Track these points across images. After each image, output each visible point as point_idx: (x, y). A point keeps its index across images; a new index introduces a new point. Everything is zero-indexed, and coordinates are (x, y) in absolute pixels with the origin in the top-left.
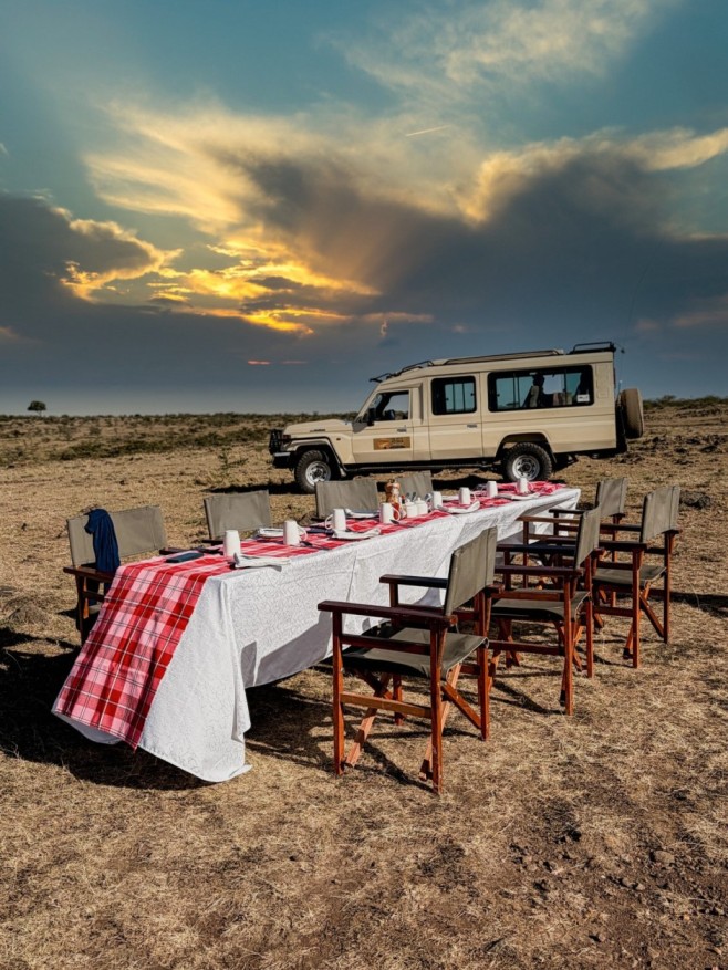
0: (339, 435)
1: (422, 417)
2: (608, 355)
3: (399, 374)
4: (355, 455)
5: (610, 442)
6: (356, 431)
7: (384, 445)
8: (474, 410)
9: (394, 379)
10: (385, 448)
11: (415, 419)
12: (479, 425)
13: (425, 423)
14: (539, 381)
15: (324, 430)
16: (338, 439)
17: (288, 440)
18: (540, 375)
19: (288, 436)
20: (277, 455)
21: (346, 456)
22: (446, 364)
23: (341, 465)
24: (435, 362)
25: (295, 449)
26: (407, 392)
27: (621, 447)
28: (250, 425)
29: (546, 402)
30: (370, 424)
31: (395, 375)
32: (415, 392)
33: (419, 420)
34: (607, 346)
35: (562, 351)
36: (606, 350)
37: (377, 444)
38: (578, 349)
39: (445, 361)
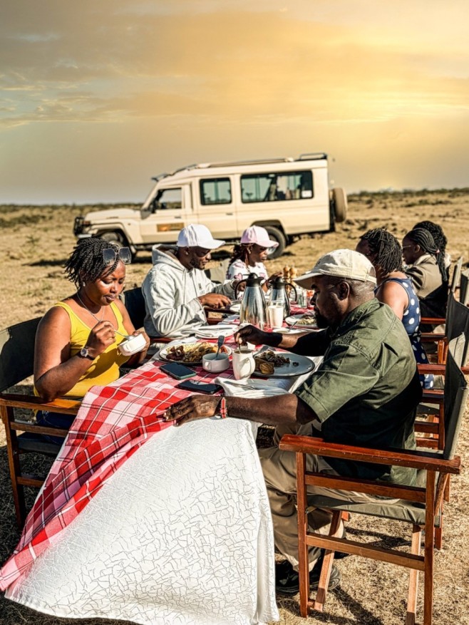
0: (130, 221)
1: (192, 207)
2: (324, 162)
3: (174, 174)
4: (143, 237)
5: (324, 226)
6: (143, 218)
7: (165, 228)
8: (230, 202)
9: (169, 178)
10: (166, 231)
11: (187, 208)
12: (234, 214)
13: (195, 212)
14: (274, 181)
15: (117, 218)
16: (129, 224)
17: (89, 225)
18: (274, 177)
19: (89, 222)
20: (81, 236)
21: (135, 237)
22: (210, 167)
23: (132, 244)
24: (201, 166)
25: (95, 232)
26: (180, 189)
27: (332, 229)
28: (27, 213)
29: (281, 197)
30: (153, 212)
31: (170, 175)
32: (186, 189)
33: (190, 209)
34: (322, 156)
35: (291, 159)
36: (322, 159)
37: (160, 228)
38: (303, 158)
39: (208, 165)
